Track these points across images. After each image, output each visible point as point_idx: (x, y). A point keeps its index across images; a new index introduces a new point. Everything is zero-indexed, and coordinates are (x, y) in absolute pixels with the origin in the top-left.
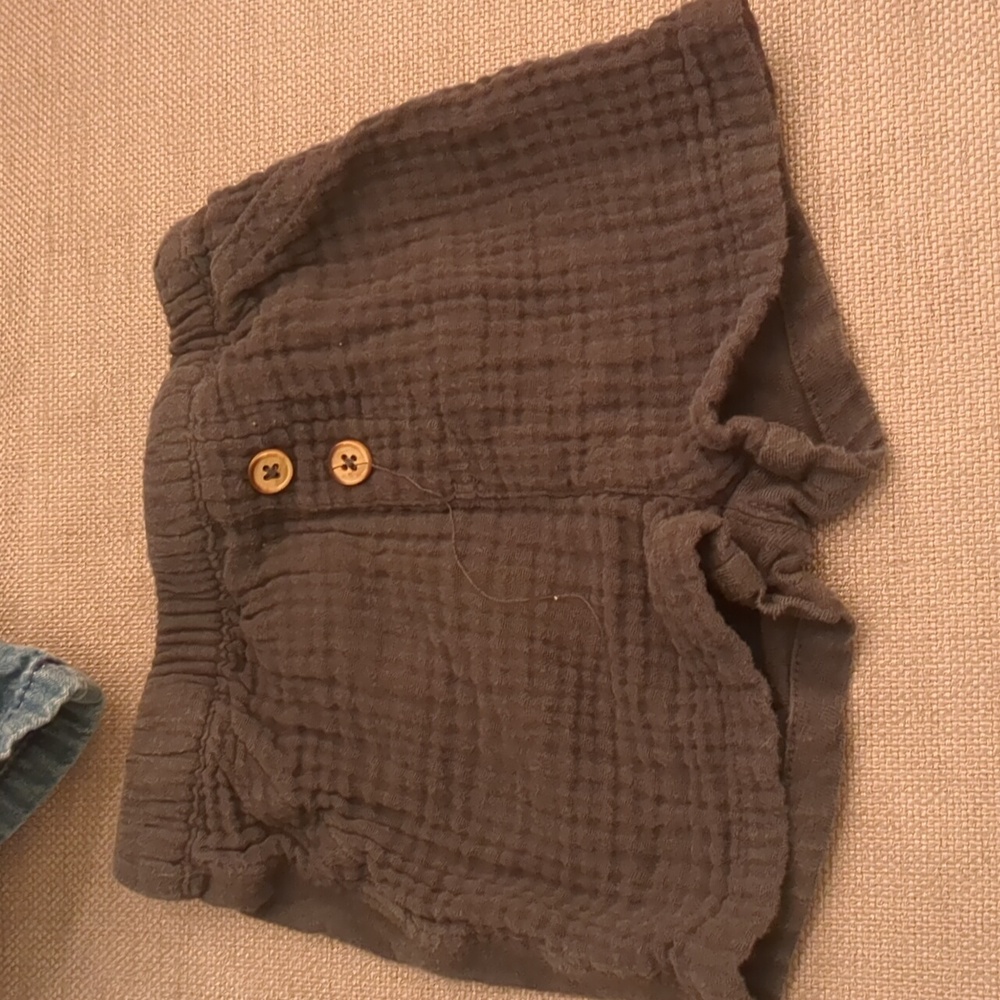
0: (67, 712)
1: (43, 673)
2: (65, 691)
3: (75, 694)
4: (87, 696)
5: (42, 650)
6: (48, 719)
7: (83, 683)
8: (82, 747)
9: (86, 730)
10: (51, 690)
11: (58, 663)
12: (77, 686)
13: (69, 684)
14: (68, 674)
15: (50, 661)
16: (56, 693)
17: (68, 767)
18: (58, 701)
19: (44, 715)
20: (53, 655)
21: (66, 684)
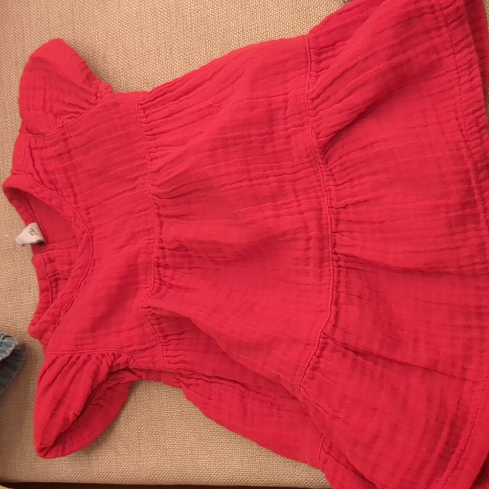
0: (14, 353)
1: (6, 340)
2: (13, 346)
3: (17, 346)
4: (20, 347)
5: (4, 333)
6: (8, 355)
7: (19, 342)
8: (20, 365)
9: (22, 359)
10: (8, 346)
11: (10, 337)
12: (17, 344)
13: (14, 344)
14: (14, 340)
15: (7, 336)
16: (10, 346)
17: (16, 372)
18: (11, 349)
19: (7, 354)
20: (8, 334)
21: (13, 343)
